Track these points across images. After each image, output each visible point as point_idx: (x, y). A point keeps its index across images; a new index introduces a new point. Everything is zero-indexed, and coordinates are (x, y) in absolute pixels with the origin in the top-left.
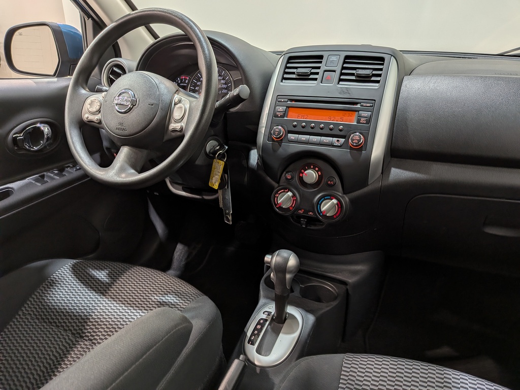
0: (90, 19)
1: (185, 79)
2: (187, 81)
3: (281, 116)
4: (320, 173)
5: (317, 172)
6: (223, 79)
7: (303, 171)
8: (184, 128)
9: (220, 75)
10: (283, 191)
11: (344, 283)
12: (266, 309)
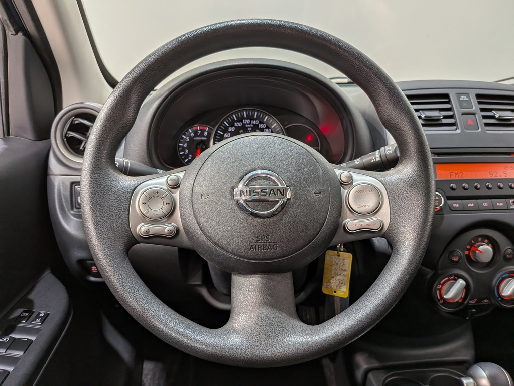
0: (20, 34)
1: (203, 131)
2: (206, 134)
4: (491, 246)
5: (488, 244)
6: (267, 127)
7: (468, 247)
8: (386, 226)
9: (260, 122)
10: (449, 280)
11: (464, 363)
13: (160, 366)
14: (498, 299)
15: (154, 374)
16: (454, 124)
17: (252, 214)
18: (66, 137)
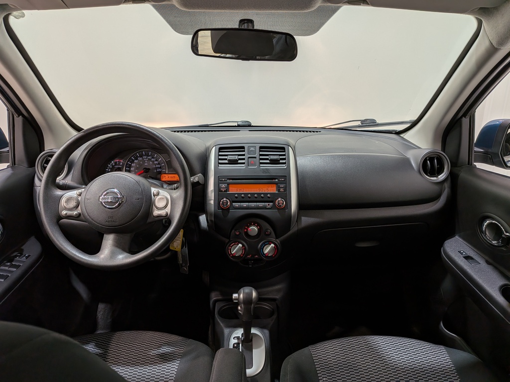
0: (21, 117)
1: (120, 162)
2: (121, 164)
3: (225, 191)
4: (258, 227)
5: (257, 226)
6: (156, 160)
7: (246, 227)
8: (169, 214)
9: (152, 158)
10: (235, 244)
11: (274, 300)
12: (234, 335)
13: (109, 306)
14: (263, 255)
15: (105, 312)
16: (244, 163)
17: (110, 208)
18: (43, 167)
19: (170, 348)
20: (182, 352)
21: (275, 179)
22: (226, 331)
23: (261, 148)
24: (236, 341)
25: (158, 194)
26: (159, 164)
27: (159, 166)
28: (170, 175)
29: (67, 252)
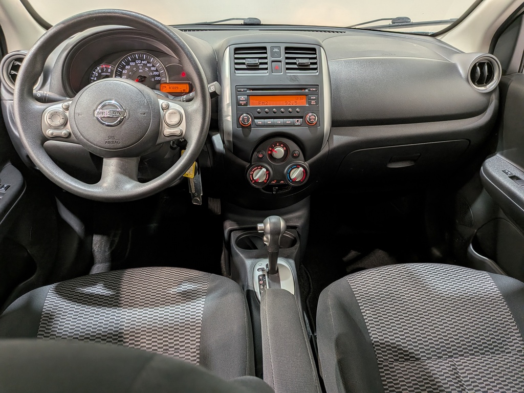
1: (107, 69)
2: (109, 70)
3: (245, 105)
4: (285, 148)
5: (283, 147)
6: (153, 66)
7: (270, 149)
8: (184, 133)
9: (148, 63)
10: (257, 169)
11: (295, 227)
12: (258, 267)
13: (105, 238)
14: (289, 181)
15: (101, 244)
16: (266, 69)
17: (108, 126)
18: (10, 74)
19: (191, 285)
20: (206, 288)
21: (305, 89)
22: (248, 263)
23: (287, 48)
24: (261, 273)
25: (168, 108)
26: (157, 71)
27: (157, 73)
28: (171, 85)
29: (60, 181)
